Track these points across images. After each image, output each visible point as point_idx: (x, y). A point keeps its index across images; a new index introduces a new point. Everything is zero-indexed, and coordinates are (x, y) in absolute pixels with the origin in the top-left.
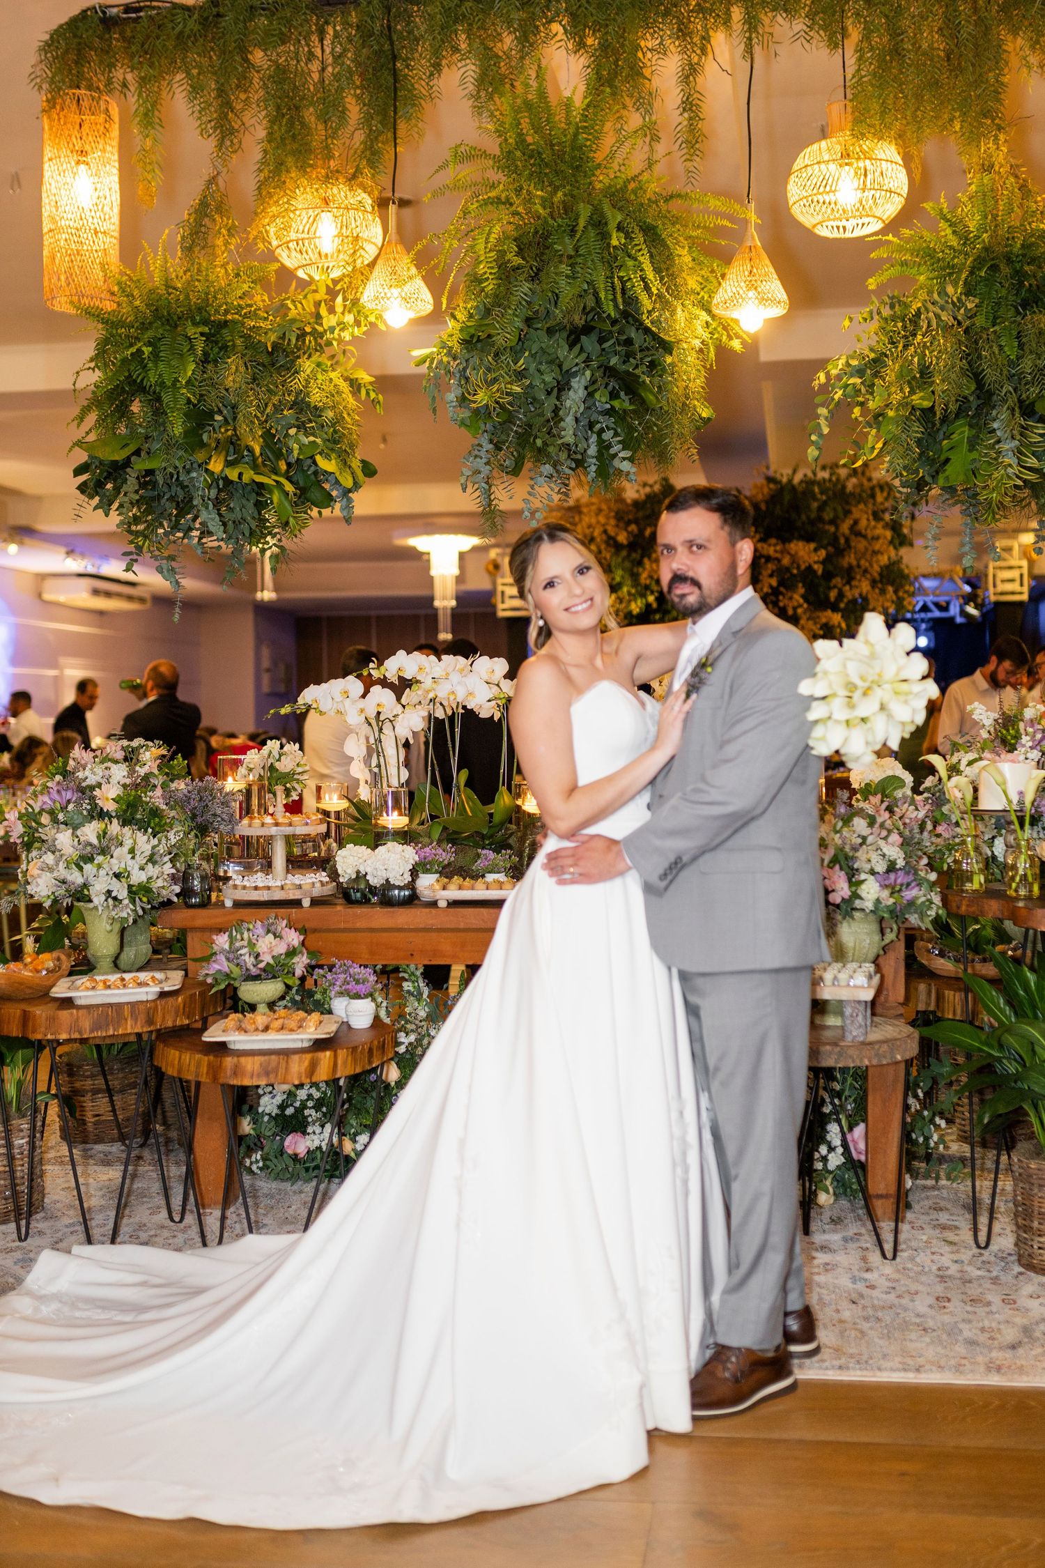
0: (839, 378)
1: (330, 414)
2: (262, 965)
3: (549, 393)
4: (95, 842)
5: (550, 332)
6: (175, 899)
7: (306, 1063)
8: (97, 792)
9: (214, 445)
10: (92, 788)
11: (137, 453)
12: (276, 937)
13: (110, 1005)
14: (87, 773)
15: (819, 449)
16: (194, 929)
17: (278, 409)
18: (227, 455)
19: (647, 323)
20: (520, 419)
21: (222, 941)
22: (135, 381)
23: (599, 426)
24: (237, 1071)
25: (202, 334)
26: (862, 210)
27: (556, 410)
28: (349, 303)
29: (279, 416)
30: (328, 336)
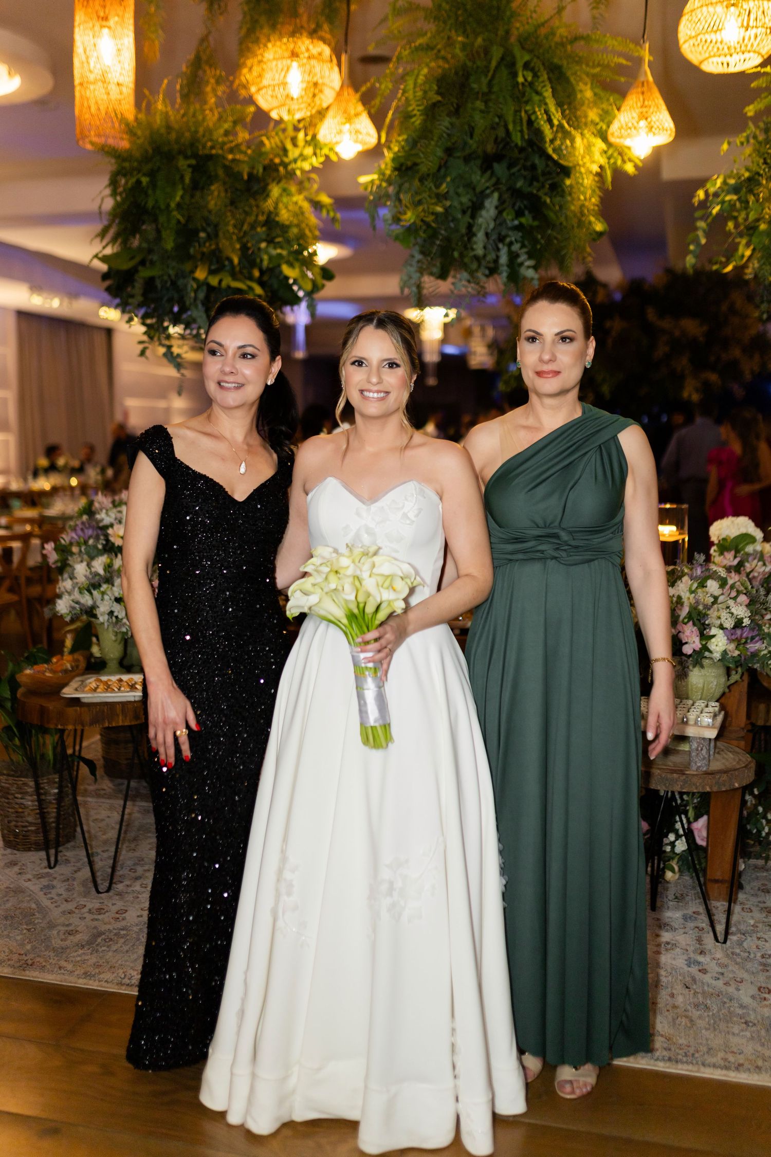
0: (716, 195)
1: (295, 230)
3: (464, 212)
4: (102, 572)
5: (467, 159)
8: (110, 531)
9: (199, 256)
10: (107, 529)
11: (143, 263)
14: (104, 515)
15: (696, 257)
17: (253, 227)
19: (550, 151)
20: (441, 234)
22: (140, 205)
23: (508, 240)
26: (743, 48)
27: (470, 227)
28: (309, 138)
29: (253, 232)
30: (293, 166)
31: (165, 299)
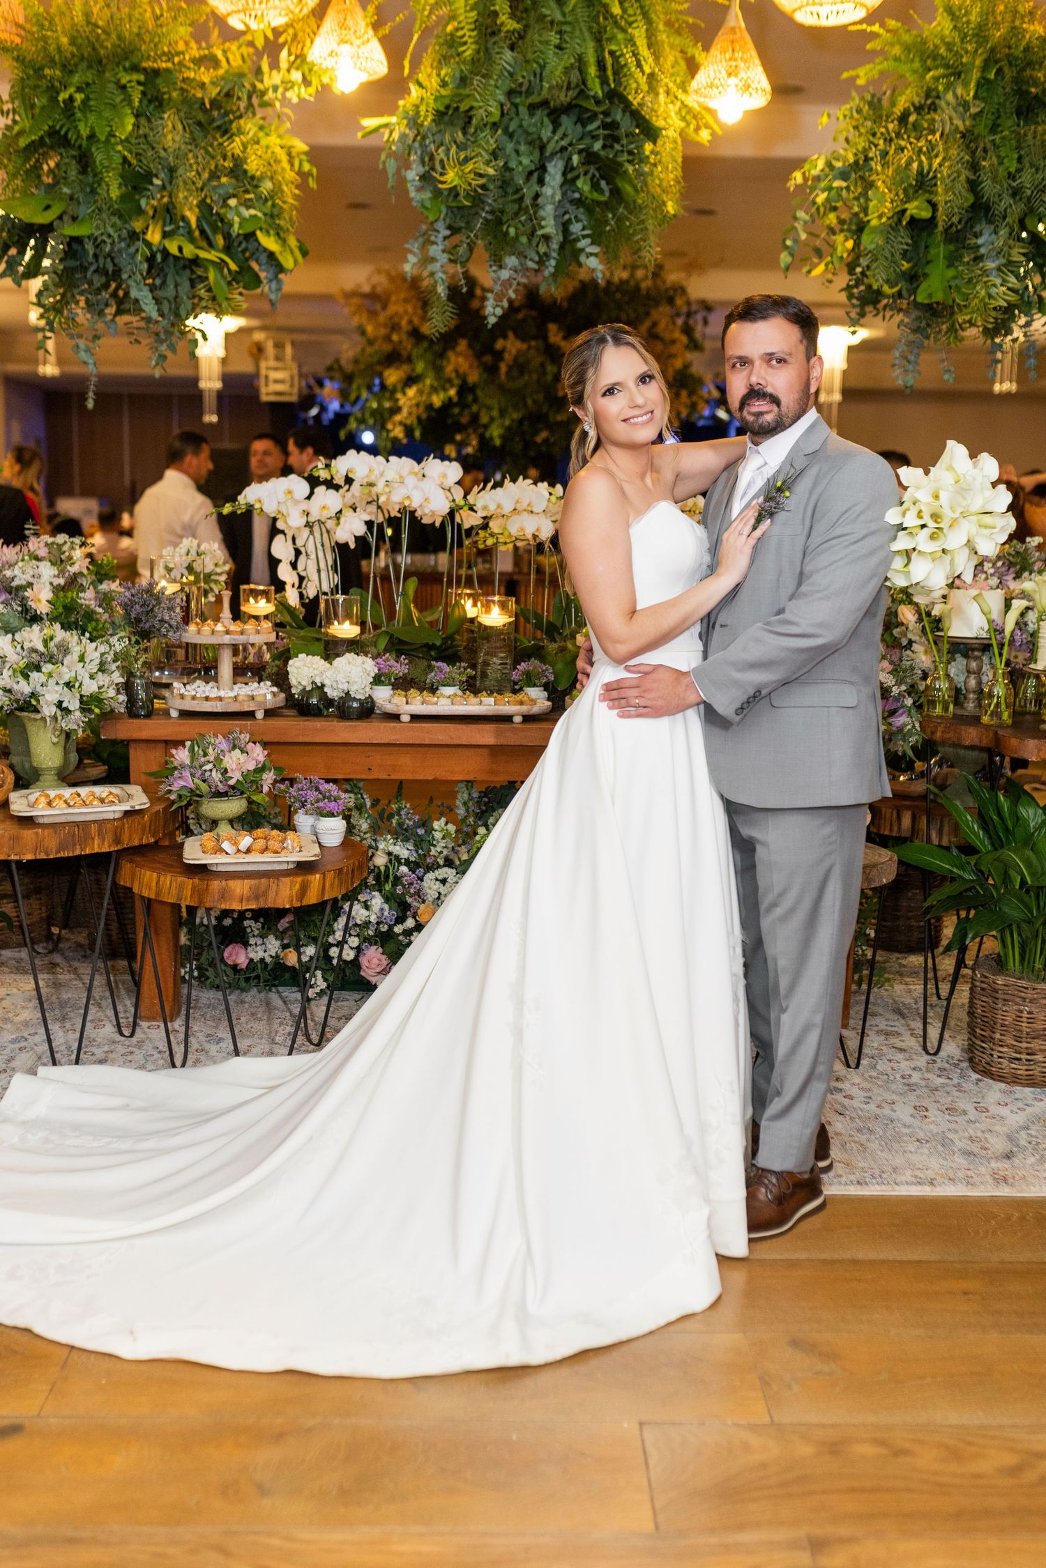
0: (817, 179)
1: (268, 185)
2: (232, 782)
3: (529, 176)
4: (41, 648)
5: (532, 108)
6: (122, 710)
7: (297, 886)
8: (28, 593)
9: (151, 213)
10: (21, 588)
11: (60, 218)
12: (242, 752)
13: (77, 824)
14: (17, 571)
15: (792, 255)
16: (135, 741)
17: (214, 176)
18: (164, 225)
19: (634, 103)
20: (490, 205)
21: (182, 755)
22: (58, 132)
23: (567, 217)
24: (224, 895)
25: (139, 83)
27: (537, 196)
28: (292, 58)
29: (215, 183)
30: (270, 95)
31: (92, 269)
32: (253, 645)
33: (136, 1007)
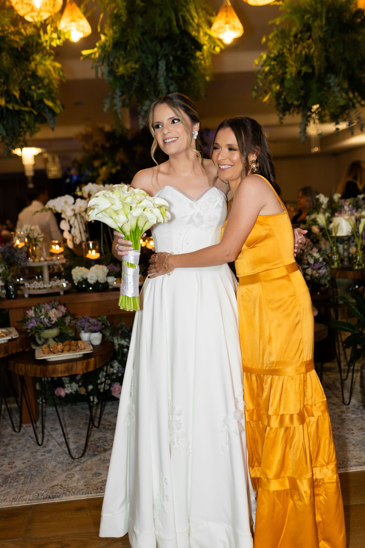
2: (53, 322)
3: (152, 67)
6: (5, 297)
7: (85, 364)
12: (56, 309)
15: (257, 93)
16: (11, 308)
17: (25, 78)
18: (6, 98)
20: (137, 80)
21: (31, 313)
23: (168, 83)
24: (54, 371)
27: (156, 74)
28: (52, 29)
29: (25, 81)
30: (45, 44)
32: (56, 265)
33: (21, 418)
